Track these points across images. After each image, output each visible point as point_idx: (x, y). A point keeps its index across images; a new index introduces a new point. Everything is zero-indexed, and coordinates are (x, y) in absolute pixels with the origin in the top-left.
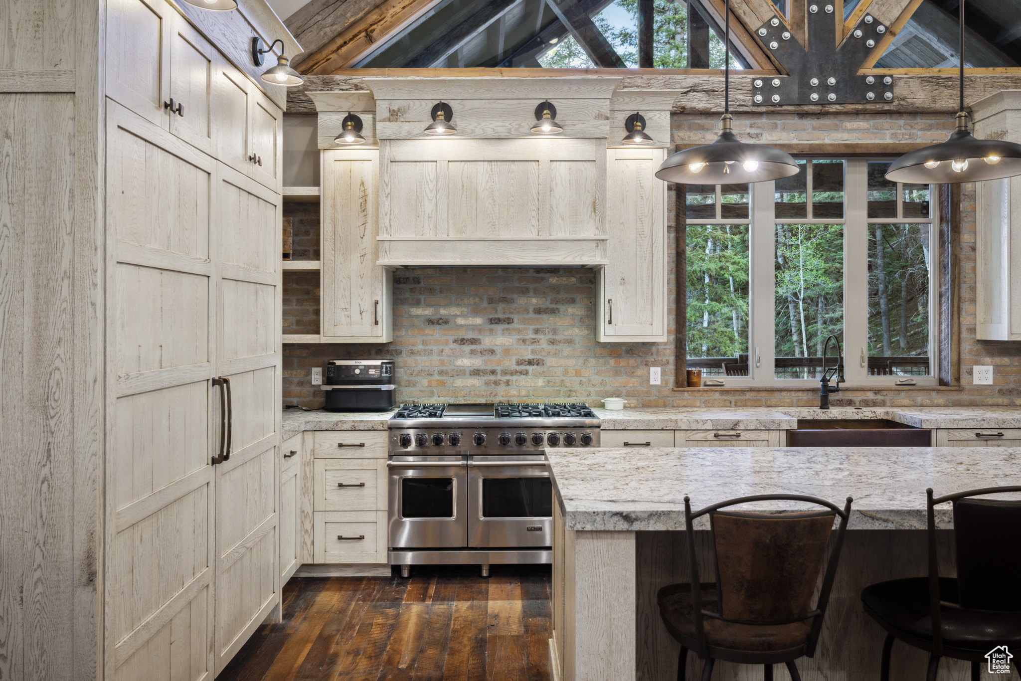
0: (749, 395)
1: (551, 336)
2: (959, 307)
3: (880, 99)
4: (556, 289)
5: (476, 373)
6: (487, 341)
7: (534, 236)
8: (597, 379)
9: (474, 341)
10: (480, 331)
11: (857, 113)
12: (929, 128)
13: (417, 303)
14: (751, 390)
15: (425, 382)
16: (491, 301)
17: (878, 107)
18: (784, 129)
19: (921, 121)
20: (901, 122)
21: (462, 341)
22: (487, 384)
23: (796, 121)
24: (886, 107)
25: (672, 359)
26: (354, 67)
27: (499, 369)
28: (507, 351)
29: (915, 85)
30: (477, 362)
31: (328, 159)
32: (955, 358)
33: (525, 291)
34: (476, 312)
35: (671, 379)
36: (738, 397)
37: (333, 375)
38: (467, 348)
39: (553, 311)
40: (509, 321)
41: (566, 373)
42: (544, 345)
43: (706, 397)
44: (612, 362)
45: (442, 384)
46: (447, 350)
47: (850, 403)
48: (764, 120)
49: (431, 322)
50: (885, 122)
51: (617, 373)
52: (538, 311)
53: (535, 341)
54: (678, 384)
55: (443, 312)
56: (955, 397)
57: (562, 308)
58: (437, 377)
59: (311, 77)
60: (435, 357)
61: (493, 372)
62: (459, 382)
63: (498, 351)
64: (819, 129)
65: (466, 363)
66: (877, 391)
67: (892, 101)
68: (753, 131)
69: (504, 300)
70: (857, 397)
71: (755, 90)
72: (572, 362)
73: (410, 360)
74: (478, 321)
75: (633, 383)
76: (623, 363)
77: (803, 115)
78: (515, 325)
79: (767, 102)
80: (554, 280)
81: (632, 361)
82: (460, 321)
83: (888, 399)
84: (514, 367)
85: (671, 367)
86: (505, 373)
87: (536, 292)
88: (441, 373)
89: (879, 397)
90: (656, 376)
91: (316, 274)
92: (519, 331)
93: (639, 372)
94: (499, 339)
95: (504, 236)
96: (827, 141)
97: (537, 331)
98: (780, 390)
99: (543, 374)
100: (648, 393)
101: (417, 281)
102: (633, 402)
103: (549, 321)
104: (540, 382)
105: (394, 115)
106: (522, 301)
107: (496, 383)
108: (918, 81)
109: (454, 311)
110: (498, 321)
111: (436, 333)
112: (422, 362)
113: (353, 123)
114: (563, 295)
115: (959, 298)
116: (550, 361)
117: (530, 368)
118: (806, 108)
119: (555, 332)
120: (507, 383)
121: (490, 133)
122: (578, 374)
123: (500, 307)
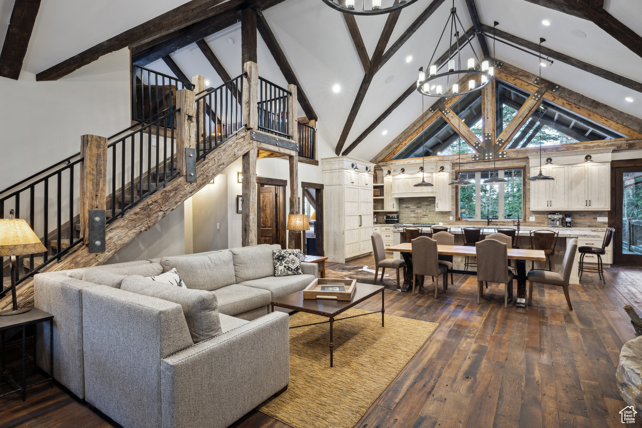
0: (472, 223)
1: (429, 210)
2: (525, 203)
3: (503, 157)
4: (430, 201)
5: (414, 217)
6: (417, 211)
7: (419, 191)
8: (439, 219)
9: (414, 211)
10: (415, 209)
11: (498, 160)
12: (518, 162)
13: (403, 204)
14: (472, 221)
15: (405, 219)
16: (417, 203)
17: (503, 159)
18: (480, 165)
19: (515, 161)
20: (510, 161)
21: (412, 211)
22: (417, 219)
23: (484, 163)
24: (505, 159)
25: (455, 215)
26: (391, 160)
27: (419, 217)
28: (420, 213)
29: (512, 153)
30: (414, 215)
31: (385, 179)
32: (524, 215)
33: (424, 201)
34: (414, 205)
35: (455, 219)
36: (470, 223)
37: (388, 217)
38: (413, 212)
39: (430, 205)
40: (421, 207)
41: (432, 217)
42: (428, 212)
43: (462, 223)
44: (442, 215)
45: (408, 219)
46: (409, 213)
47: (497, 225)
48: (476, 163)
49: (406, 207)
50: (506, 162)
51: (443, 218)
52: (427, 205)
53: (426, 211)
54: (456, 220)
55: (408, 205)
56: (525, 224)
57: (431, 204)
58: (407, 218)
59: (384, 163)
60: (407, 214)
61: (418, 217)
62: (411, 219)
63: (419, 213)
64: (489, 164)
65: (413, 215)
66: (504, 222)
67: (506, 157)
68: (473, 166)
69: (420, 203)
70: (499, 223)
71: (472, 158)
72: (434, 215)
73: (402, 215)
74: (415, 207)
75: (446, 220)
76: (444, 215)
77: (485, 162)
78: (422, 208)
79: (475, 160)
80: (430, 199)
81: (446, 215)
82: (411, 207)
83: (506, 224)
84: (422, 216)
85: (455, 216)
86: (420, 217)
87: (426, 201)
88: (408, 217)
89: (504, 224)
90: (451, 218)
91: (383, 200)
92: (423, 209)
93: (448, 217)
94: (419, 211)
95: (414, 192)
96: (491, 167)
97: (426, 209)
98: (480, 222)
99: (428, 218)
100: (450, 222)
101: (403, 200)
102: (446, 223)
103: (429, 207)
104: (427, 219)
105: (395, 171)
106: (423, 203)
107: (418, 219)
108: (513, 152)
109: (410, 205)
110: (419, 207)
111: (407, 210)
112: (404, 215)
113: (389, 172)
114: (432, 202)
115: (525, 201)
116: (429, 215)
117: (425, 216)
118: (485, 160)
119: (430, 209)
120: (421, 219)
121: (411, 173)
122: (435, 218)
123: (419, 204)
